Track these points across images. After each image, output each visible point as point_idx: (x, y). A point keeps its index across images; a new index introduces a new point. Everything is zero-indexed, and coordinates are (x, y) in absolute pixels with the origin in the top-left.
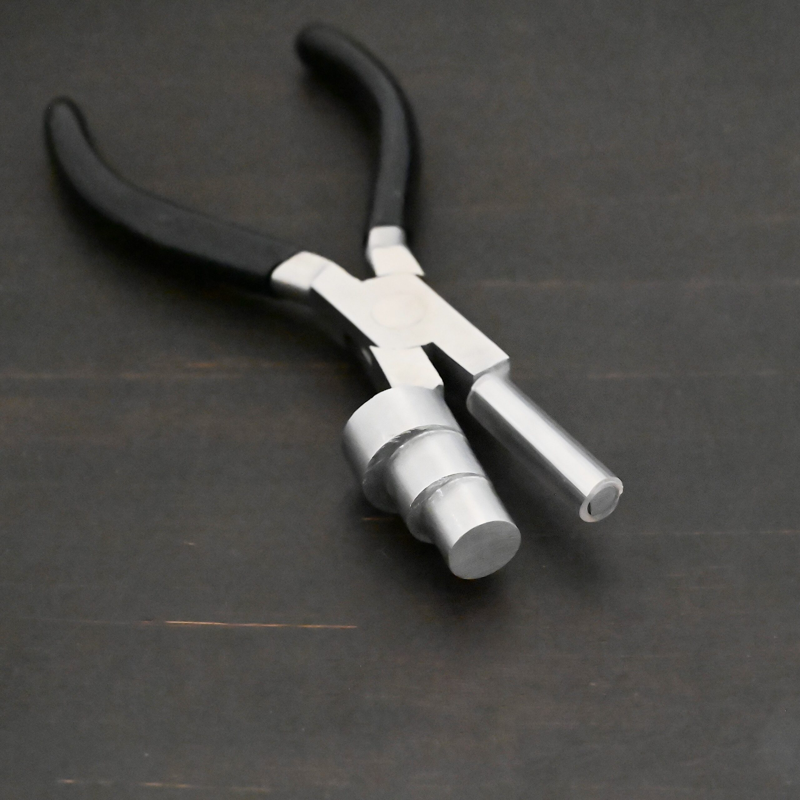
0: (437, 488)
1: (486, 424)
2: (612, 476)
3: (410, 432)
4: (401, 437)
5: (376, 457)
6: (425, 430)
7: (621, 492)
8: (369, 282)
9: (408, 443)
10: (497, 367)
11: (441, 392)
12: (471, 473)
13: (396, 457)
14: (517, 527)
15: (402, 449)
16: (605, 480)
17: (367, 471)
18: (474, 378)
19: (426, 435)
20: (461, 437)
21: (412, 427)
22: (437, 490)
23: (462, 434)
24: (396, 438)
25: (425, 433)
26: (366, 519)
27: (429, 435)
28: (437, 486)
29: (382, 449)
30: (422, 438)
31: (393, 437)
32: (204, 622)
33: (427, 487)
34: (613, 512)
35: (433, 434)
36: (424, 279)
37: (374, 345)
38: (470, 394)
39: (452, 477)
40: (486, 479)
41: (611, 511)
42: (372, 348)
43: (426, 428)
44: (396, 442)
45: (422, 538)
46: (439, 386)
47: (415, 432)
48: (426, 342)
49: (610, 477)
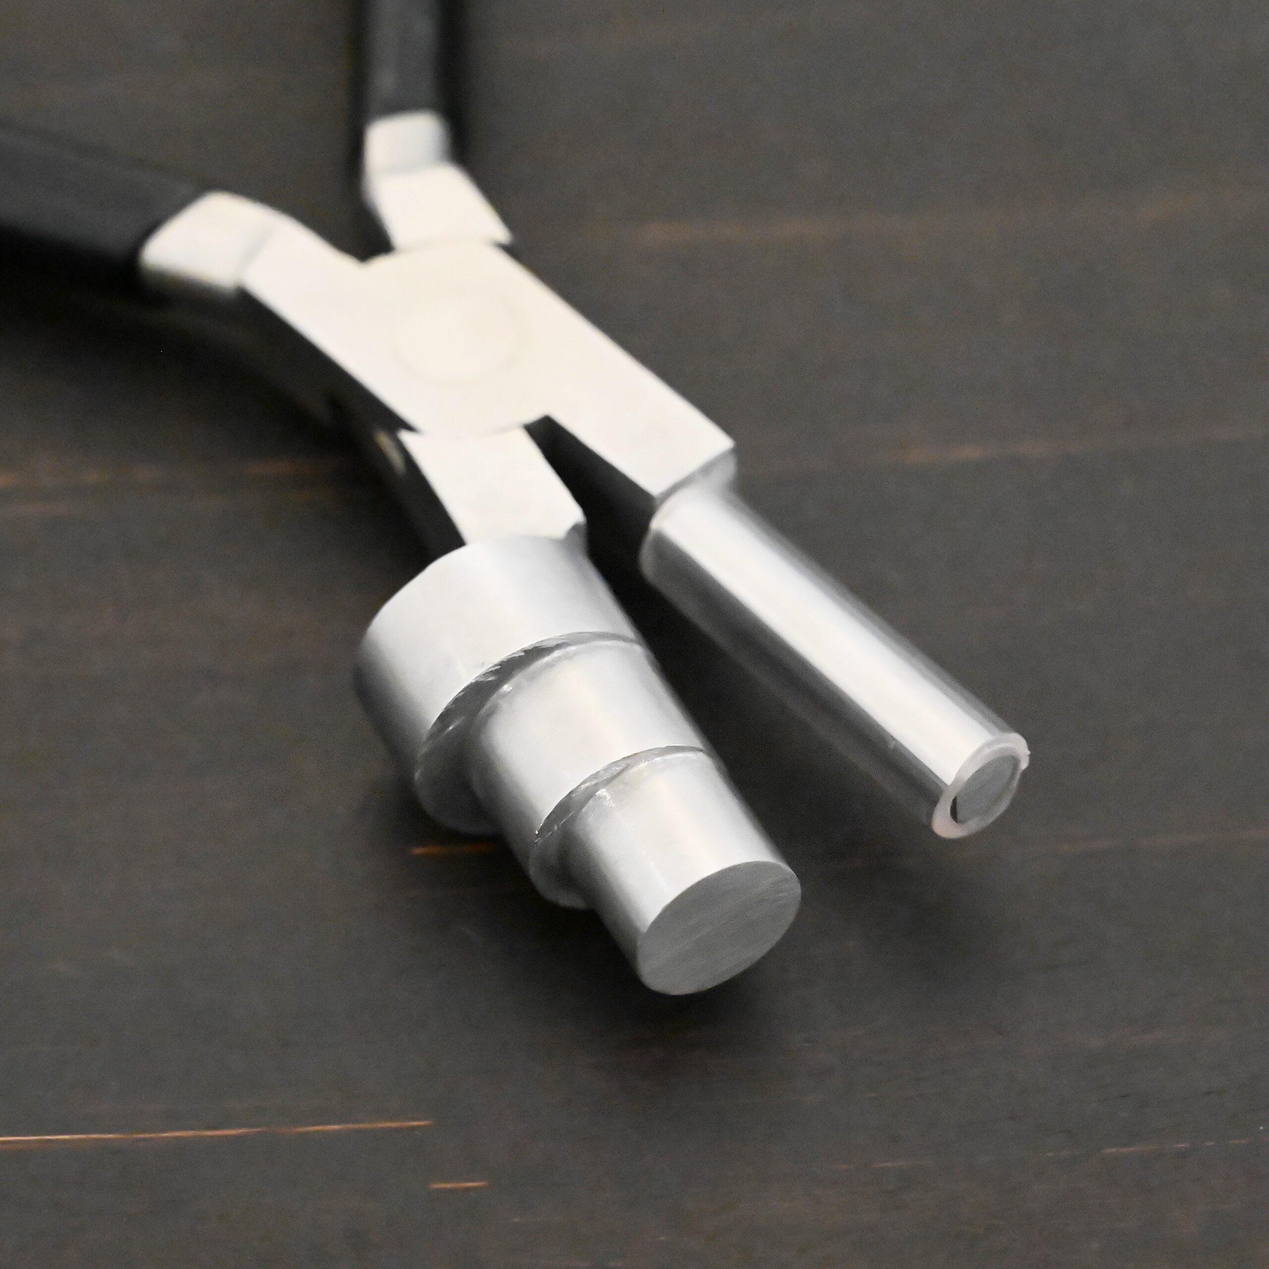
0: (596, 787)
1: (690, 608)
2: (1002, 729)
3: (523, 654)
4: (501, 668)
5: (445, 717)
6: (558, 647)
7: (1024, 765)
8: (381, 265)
9: (519, 678)
10: (706, 469)
11: (580, 542)
12: (675, 747)
13: (491, 713)
14: (791, 870)
15: (506, 695)
16: (989, 744)
17: (424, 750)
18: (658, 502)
19: (559, 659)
20: (638, 652)
21: (528, 643)
22: (598, 791)
23: (640, 644)
24: (492, 671)
25: (556, 654)
26: (419, 851)
27: (568, 657)
28: (596, 784)
29: (459, 697)
30: (550, 665)
31: (484, 670)
32: (67, 1135)
33: (575, 787)
34: (1007, 812)
35: (575, 654)
36: (512, 251)
37: (409, 428)
38: (649, 538)
39: (631, 760)
40: (709, 755)
41: (1002, 807)
42: (405, 437)
43: (560, 642)
44: (490, 679)
45: (567, 899)
46: (575, 528)
47: (535, 653)
48: (533, 415)
49: (999, 735)
